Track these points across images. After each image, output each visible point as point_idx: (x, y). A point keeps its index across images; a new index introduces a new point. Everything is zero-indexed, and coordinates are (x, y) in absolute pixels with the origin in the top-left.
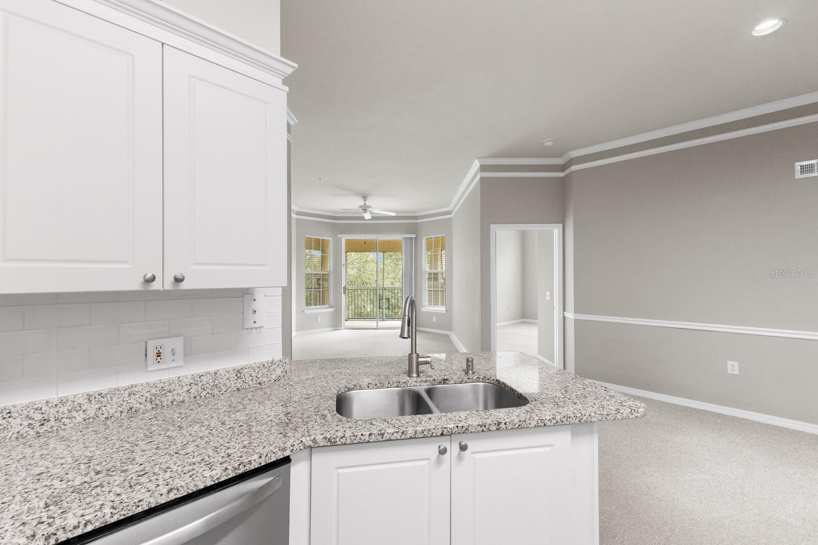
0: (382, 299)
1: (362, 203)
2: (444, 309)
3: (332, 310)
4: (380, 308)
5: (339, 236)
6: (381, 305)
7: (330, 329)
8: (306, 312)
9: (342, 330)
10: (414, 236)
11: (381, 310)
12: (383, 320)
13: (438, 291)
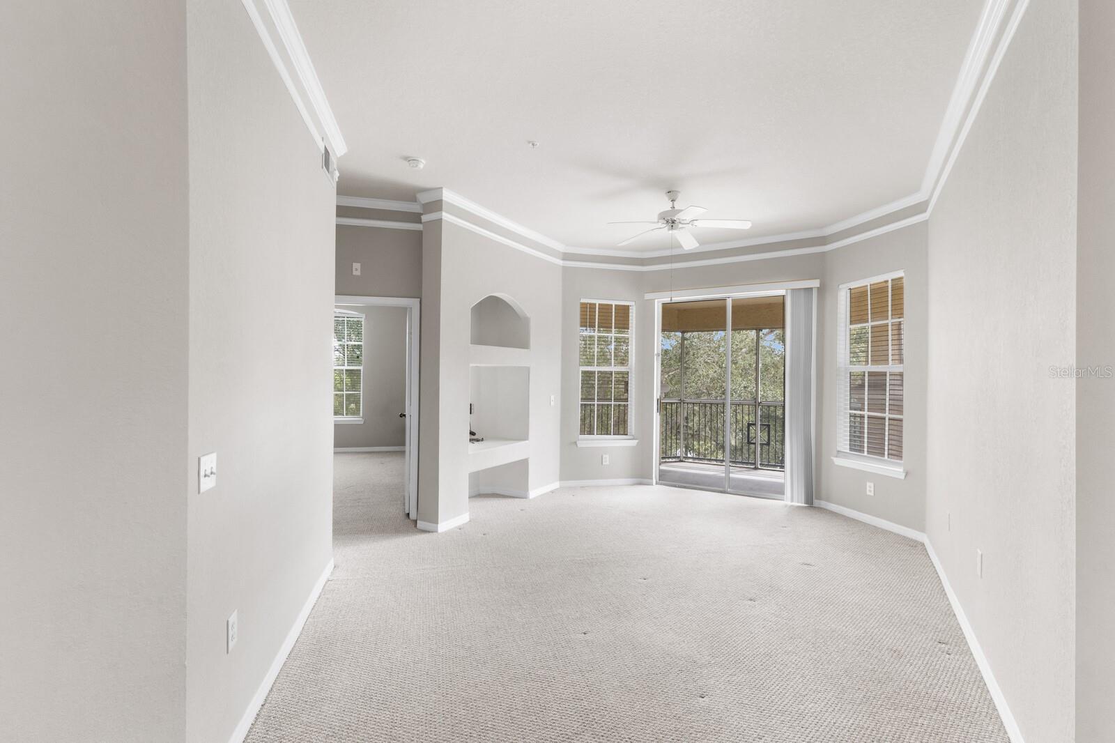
0: (755, 424)
1: (666, 205)
2: (901, 470)
3: (634, 443)
4: (749, 443)
5: (648, 296)
6: (752, 435)
7: (630, 481)
8: (581, 444)
9: (651, 484)
10: (815, 284)
11: (752, 446)
12: (756, 468)
13: (884, 419)
